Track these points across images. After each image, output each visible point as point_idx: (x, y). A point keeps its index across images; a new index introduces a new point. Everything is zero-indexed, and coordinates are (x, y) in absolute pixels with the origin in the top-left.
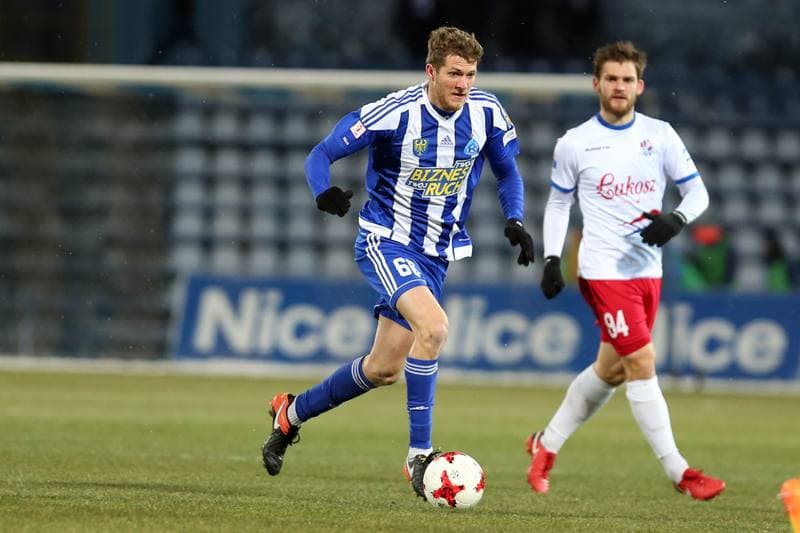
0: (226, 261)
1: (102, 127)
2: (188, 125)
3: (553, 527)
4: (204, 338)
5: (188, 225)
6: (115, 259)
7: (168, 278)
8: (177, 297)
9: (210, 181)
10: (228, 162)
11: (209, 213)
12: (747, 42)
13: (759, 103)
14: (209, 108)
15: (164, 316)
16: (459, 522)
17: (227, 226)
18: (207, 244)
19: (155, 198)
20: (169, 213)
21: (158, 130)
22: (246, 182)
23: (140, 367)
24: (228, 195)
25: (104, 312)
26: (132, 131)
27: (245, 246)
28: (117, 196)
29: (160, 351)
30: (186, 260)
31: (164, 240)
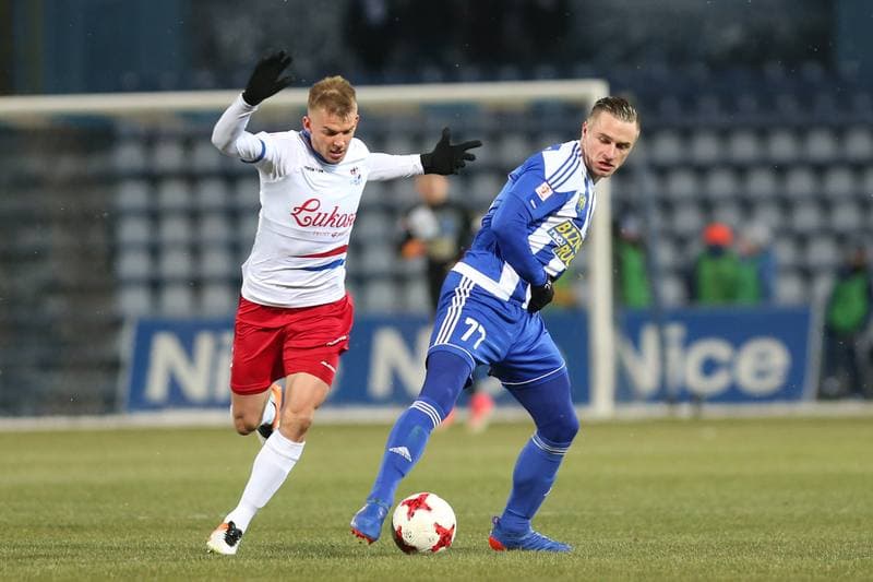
0: (177, 302)
1: (34, 164)
2: (128, 157)
3: (546, 573)
4: (157, 387)
5: (133, 265)
6: (55, 306)
7: (116, 324)
8: (125, 344)
9: (155, 216)
10: (174, 195)
11: (155, 251)
12: (732, 35)
13: (748, 102)
14: (150, 138)
15: (114, 366)
16: (444, 573)
17: (176, 264)
18: (156, 285)
19: (97, 238)
20: (113, 252)
21: (95, 164)
22: (194, 215)
23: (88, 423)
24: (175, 230)
25: (46, 366)
26: (67, 166)
27: (196, 284)
28: (56, 238)
29: (109, 405)
30: (134, 303)
31: (111, 285)
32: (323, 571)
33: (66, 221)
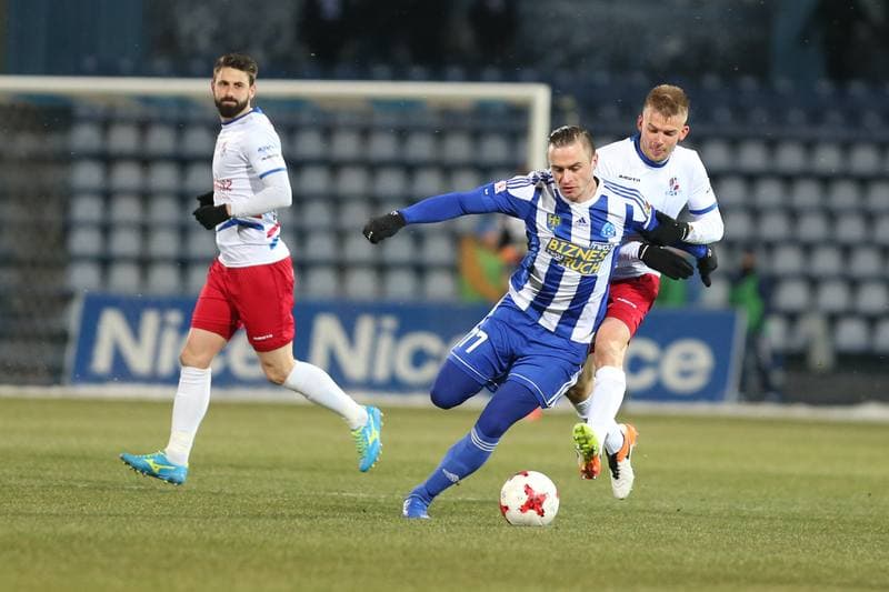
0: (125, 279)
2: (85, 137)
4: (102, 361)
5: (85, 242)
6: (6, 278)
7: (66, 297)
8: (73, 317)
9: (107, 196)
10: (127, 176)
11: (106, 229)
12: (673, 46)
14: (106, 120)
15: (61, 338)
17: (126, 243)
18: (105, 262)
19: (51, 214)
20: (67, 229)
21: (53, 143)
22: (145, 196)
23: (33, 392)
24: (126, 210)
26: (25, 143)
27: (144, 263)
28: (11, 212)
29: (55, 375)
30: (83, 278)
31: (63, 260)
32: (254, 545)
33: (22, 197)
